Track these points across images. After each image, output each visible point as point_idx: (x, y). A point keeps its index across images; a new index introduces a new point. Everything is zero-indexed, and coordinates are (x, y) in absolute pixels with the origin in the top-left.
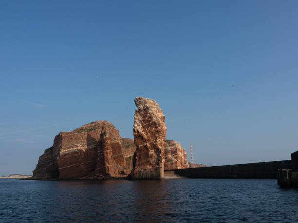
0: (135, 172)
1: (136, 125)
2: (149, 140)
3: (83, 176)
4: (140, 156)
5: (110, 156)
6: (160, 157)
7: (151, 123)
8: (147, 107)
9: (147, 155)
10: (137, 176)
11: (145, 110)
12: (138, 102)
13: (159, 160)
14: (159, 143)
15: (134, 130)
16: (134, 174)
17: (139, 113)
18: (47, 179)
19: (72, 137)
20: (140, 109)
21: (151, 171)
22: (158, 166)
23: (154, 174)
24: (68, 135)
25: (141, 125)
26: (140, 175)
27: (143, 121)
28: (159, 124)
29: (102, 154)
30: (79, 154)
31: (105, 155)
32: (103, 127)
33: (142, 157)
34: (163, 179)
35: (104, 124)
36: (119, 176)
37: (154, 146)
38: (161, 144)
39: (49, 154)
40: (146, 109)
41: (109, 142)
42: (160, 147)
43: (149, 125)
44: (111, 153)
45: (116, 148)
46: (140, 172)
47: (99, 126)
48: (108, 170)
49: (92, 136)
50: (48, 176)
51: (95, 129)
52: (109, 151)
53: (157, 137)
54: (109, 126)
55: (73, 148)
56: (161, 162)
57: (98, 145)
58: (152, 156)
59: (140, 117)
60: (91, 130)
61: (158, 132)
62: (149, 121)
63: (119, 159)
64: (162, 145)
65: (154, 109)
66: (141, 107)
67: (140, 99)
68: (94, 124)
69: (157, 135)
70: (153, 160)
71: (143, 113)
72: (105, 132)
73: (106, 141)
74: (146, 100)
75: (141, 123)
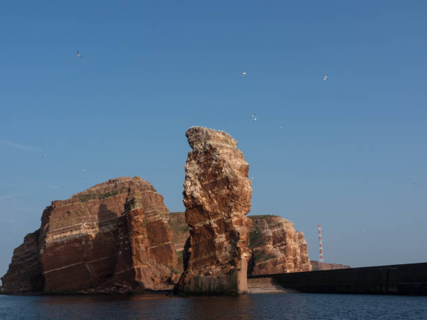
0: (187, 279)
1: (189, 183)
2: (216, 214)
3: (91, 287)
4: (196, 247)
5: (142, 247)
6: (238, 248)
7: (219, 178)
8: (210, 146)
9: (212, 246)
10: (192, 287)
11: (206, 153)
12: (193, 136)
13: (236, 254)
14: (235, 219)
15: (184, 193)
16: (185, 284)
17: (195, 159)
18: (24, 293)
19: (71, 211)
20: (197, 152)
21: (218, 278)
22: (232, 267)
23: (225, 283)
24: (63, 205)
25: (198, 183)
26: (197, 286)
27: (203, 175)
28: (236, 182)
29: (126, 242)
30: (84, 242)
31: (134, 245)
32: (129, 190)
33: (201, 248)
34: (245, 293)
35: (131, 183)
36: (161, 287)
37: (226, 227)
38: (240, 222)
39: (33, 244)
40: (210, 152)
41: (141, 218)
42: (238, 228)
43: (215, 184)
44: (147, 241)
45: (157, 231)
46: (196, 279)
47: (124, 188)
48: (140, 276)
49: (109, 208)
50: (26, 287)
51: (115, 194)
52: (141, 237)
53: (230, 208)
54: (143, 188)
55: (71, 231)
56: (240, 259)
57: (121, 226)
58: (221, 246)
59: (197, 166)
60: (108, 195)
61: (233, 197)
62: (215, 176)
63: (162, 253)
64: (241, 225)
65: (225, 151)
66: (199, 146)
67: (196, 131)
68: (113, 185)
69: (232, 204)
70: (224, 255)
71: (202, 159)
72: (134, 199)
73: (136, 217)
74: (210, 134)
75: (199, 180)
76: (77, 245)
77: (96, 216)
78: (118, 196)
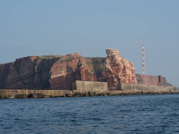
1: (107, 65)
2: (114, 74)
7: (115, 64)
8: (113, 55)
9: (113, 82)
11: (112, 57)
12: (108, 52)
14: (119, 75)
17: (109, 58)
19: (58, 67)
27: (111, 63)
28: (120, 65)
31: (82, 79)
33: (110, 82)
37: (117, 77)
38: (120, 76)
43: (114, 65)
47: (73, 58)
49: (69, 66)
51: (71, 60)
52: (84, 76)
53: (118, 72)
55: (59, 74)
57: (77, 73)
58: (115, 82)
59: (109, 60)
60: (68, 61)
61: (119, 69)
65: (117, 56)
66: (110, 55)
67: (109, 50)
68: (69, 56)
69: (119, 71)
70: (116, 84)
71: (111, 59)
72: (81, 64)
73: (82, 70)
74: (113, 51)
75: (110, 64)
76: (61, 79)
77: (66, 68)
78: (72, 61)
